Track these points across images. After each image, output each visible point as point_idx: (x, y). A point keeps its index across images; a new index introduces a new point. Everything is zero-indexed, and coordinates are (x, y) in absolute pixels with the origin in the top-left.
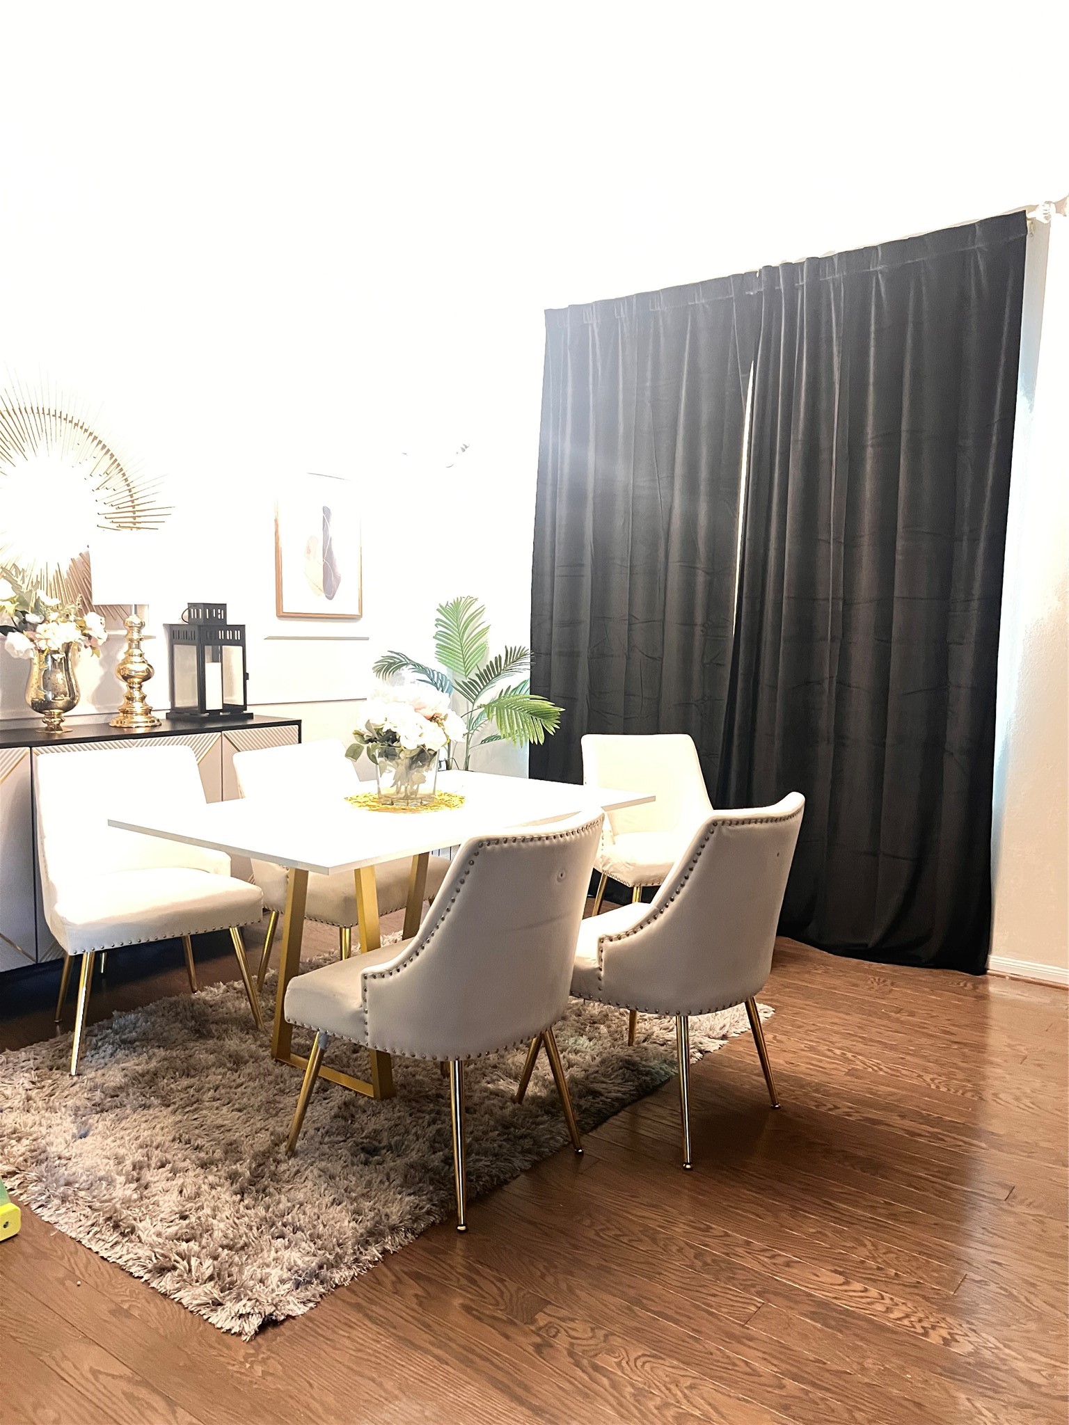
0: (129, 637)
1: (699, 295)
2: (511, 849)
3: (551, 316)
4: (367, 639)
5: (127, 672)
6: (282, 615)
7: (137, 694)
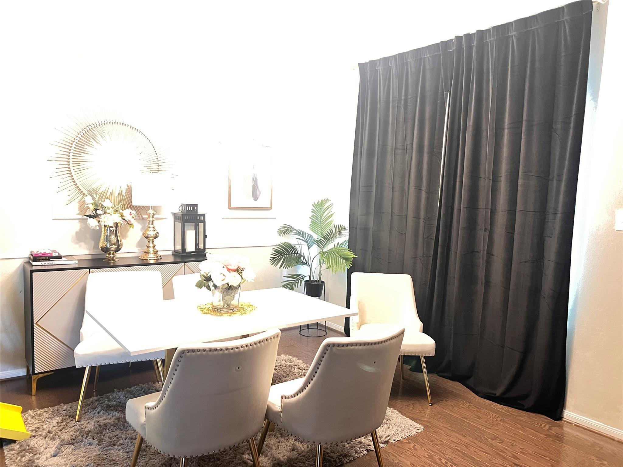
0: (149, 219)
1: (426, 53)
2: (201, 355)
3: (362, 66)
4: (275, 218)
5: (146, 235)
6: (230, 208)
7: (151, 245)
